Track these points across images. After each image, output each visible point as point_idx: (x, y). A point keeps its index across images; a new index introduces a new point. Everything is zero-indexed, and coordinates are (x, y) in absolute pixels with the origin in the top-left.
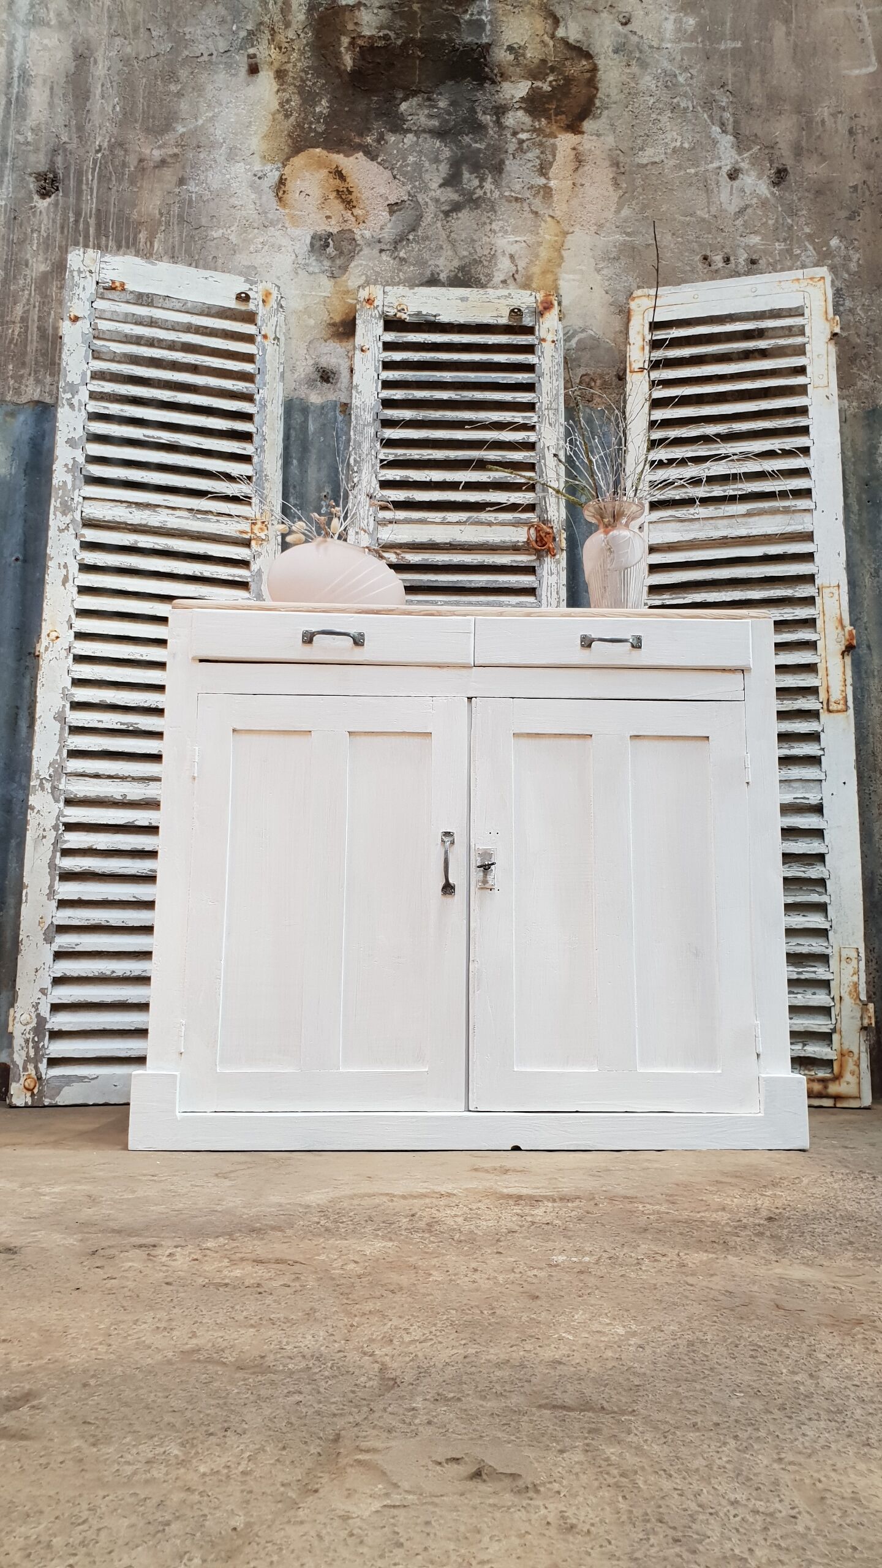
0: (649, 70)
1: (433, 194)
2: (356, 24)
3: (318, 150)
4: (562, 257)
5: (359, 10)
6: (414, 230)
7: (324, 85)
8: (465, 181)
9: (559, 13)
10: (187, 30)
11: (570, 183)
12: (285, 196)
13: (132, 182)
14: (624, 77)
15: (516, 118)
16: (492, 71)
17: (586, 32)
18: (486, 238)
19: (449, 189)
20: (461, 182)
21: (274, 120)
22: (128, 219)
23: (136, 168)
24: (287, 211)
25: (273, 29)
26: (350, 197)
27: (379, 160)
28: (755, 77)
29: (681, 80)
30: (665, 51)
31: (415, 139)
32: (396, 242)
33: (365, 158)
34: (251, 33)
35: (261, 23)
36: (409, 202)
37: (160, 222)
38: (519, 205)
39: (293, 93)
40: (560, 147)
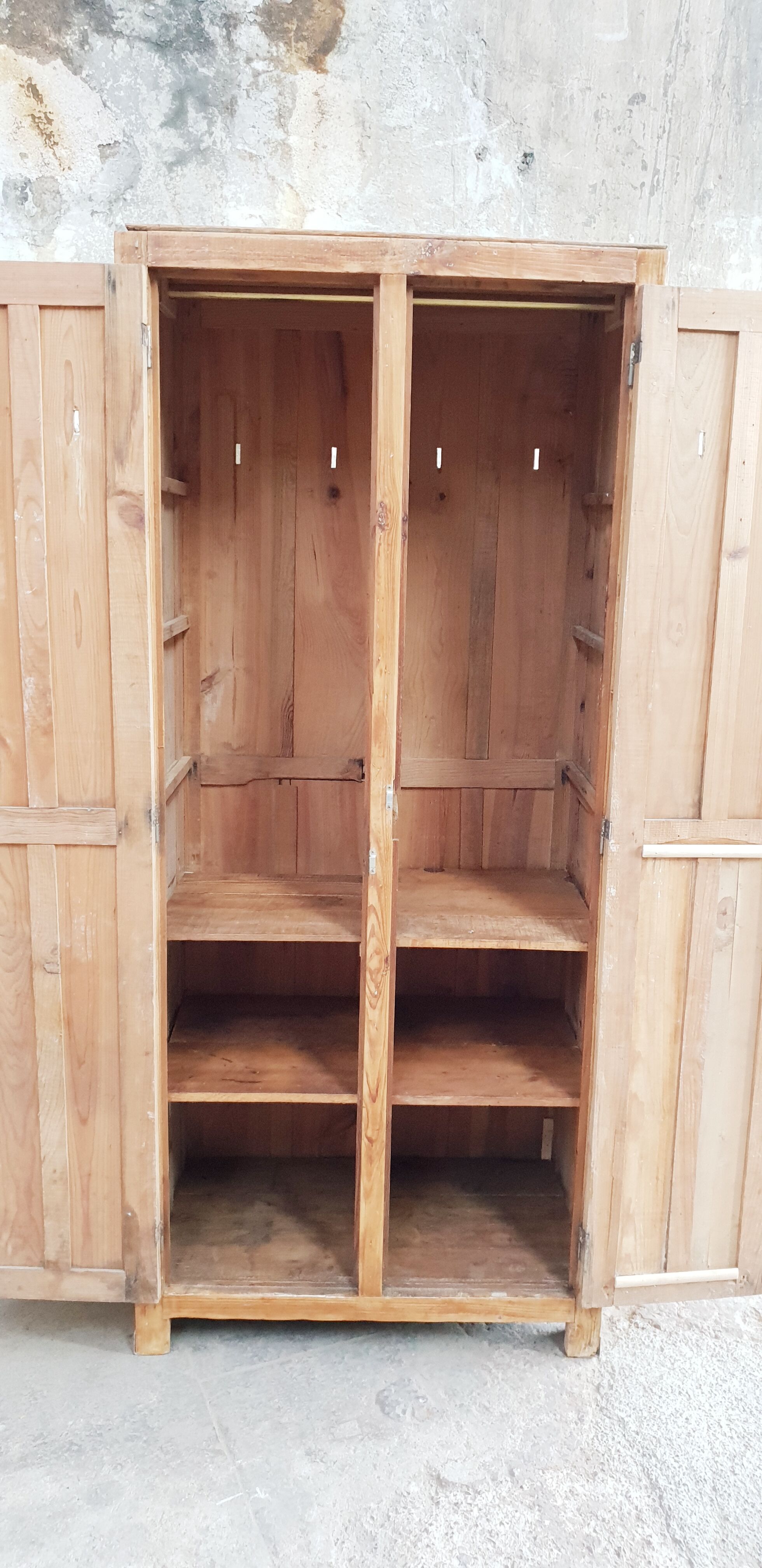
1: (152, 136)
6: (132, 187)
8: (190, 122)
11: (311, 142)
15: (250, 37)
19: (172, 131)
20: (185, 122)
26: (50, 128)
27: (84, 75)
28: (511, 26)
31: (128, 49)
32: (110, 202)
36: (123, 145)
38: (253, 164)
40: (301, 89)
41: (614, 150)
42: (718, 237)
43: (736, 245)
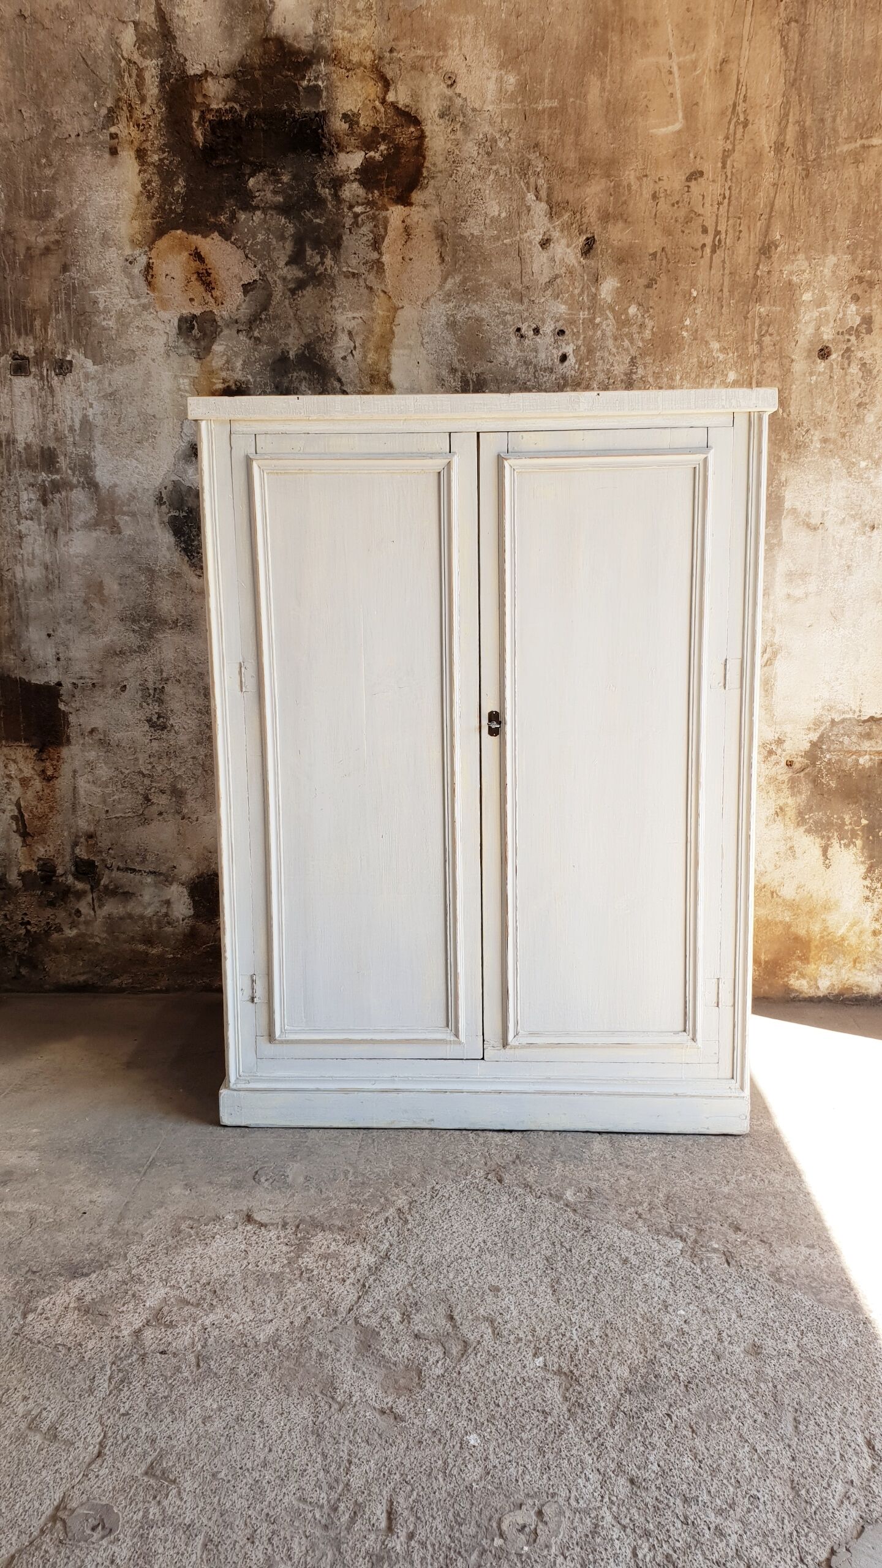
0: (472, 137)
1: (280, 272)
2: (205, 96)
3: (179, 232)
4: (393, 333)
5: (206, 79)
6: (265, 309)
7: (179, 163)
8: (308, 257)
9: (389, 75)
10: (54, 109)
11: (400, 258)
12: (154, 280)
13: (24, 271)
14: (449, 145)
15: (352, 190)
16: (329, 142)
17: (415, 96)
18: (327, 315)
19: (294, 267)
20: (304, 259)
21: (139, 202)
22: (24, 306)
23: (24, 256)
24: (156, 294)
25: (130, 105)
26: (209, 279)
27: (232, 240)
28: (570, 139)
29: (501, 145)
30: (487, 114)
31: (263, 216)
32: (250, 322)
33: (220, 238)
34: (111, 110)
35: (119, 99)
36: (260, 282)
37: (51, 309)
38: (356, 280)
39: (154, 173)
40: (392, 220)
41: (673, 221)
42: (787, 279)
43: (809, 283)
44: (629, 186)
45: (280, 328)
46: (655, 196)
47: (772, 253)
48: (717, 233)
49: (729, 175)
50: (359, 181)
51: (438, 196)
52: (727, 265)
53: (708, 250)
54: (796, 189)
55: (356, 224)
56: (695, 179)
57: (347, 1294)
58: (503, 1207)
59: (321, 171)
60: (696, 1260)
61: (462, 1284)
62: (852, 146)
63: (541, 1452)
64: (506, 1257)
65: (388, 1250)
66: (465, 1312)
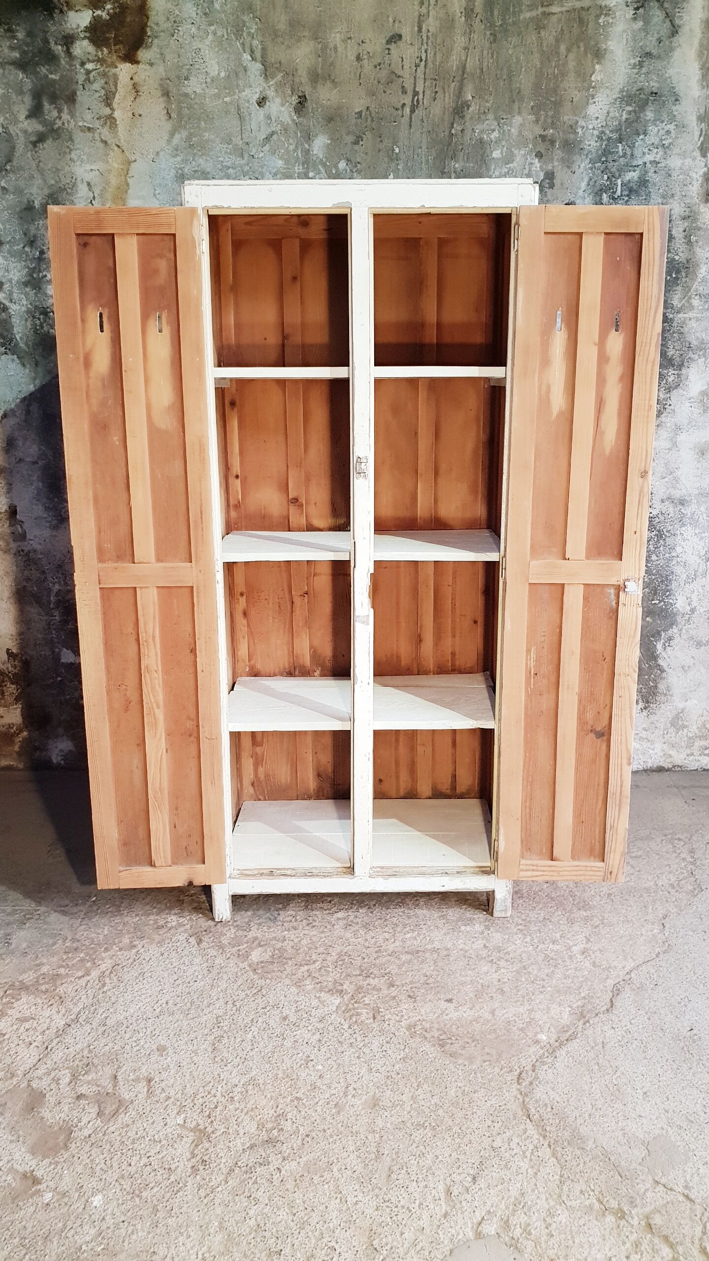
1: (21, 125)
4: (128, 185)
8: (46, 112)
11: (130, 113)
15: (83, 47)
18: (67, 167)
19: (34, 121)
20: (42, 113)
36: (3, 134)
38: (91, 134)
40: (120, 77)
41: (376, 82)
42: (478, 137)
43: (498, 141)
44: (335, 48)
45: (25, 178)
46: (358, 58)
47: (465, 113)
48: (416, 93)
49: (425, 38)
50: (88, 38)
51: (162, 54)
52: (425, 124)
53: (407, 110)
54: (485, 52)
55: (88, 80)
56: (395, 42)
57: (27, 1057)
58: (194, 969)
59: (53, 29)
60: (348, 1015)
61: (134, 1044)
62: (534, 13)
63: (156, 1210)
64: (181, 1017)
65: (79, 1013)
66: (128, 1073)
